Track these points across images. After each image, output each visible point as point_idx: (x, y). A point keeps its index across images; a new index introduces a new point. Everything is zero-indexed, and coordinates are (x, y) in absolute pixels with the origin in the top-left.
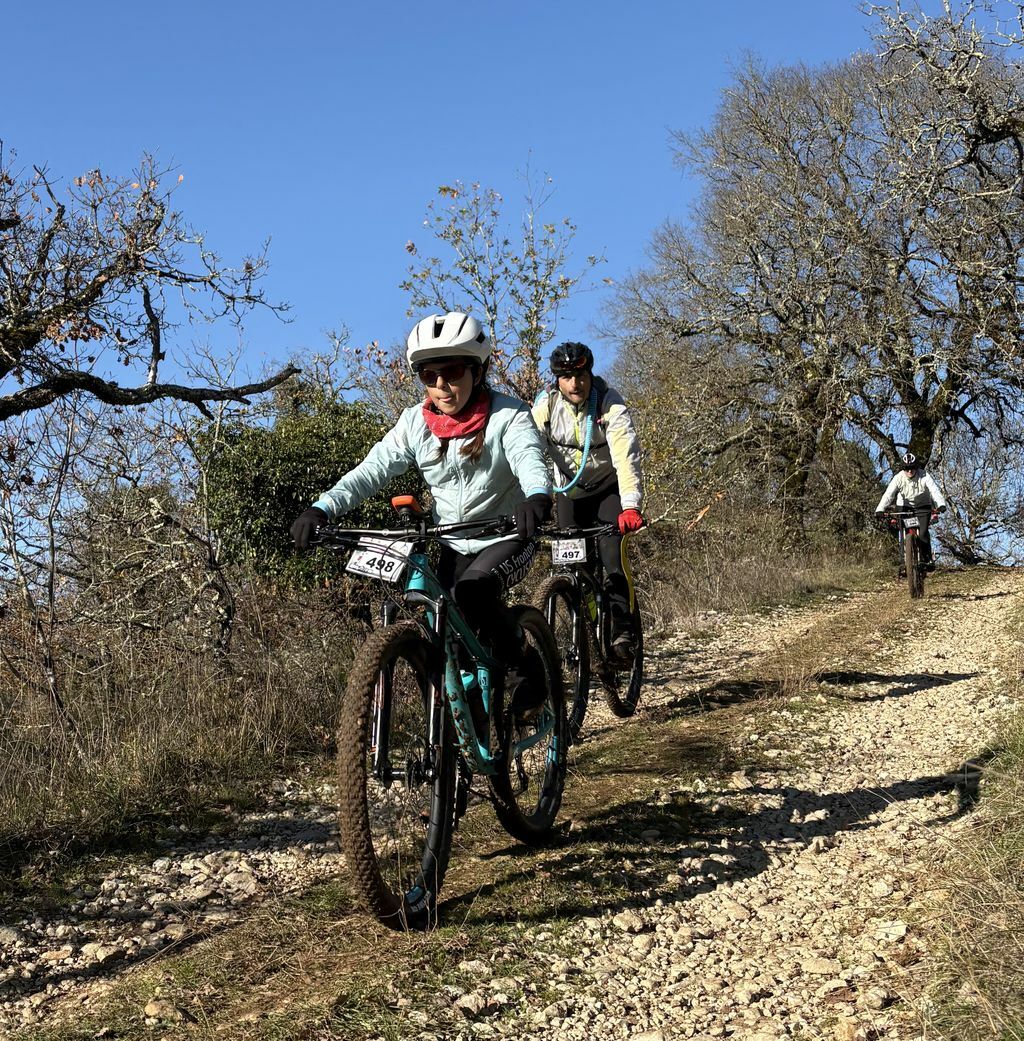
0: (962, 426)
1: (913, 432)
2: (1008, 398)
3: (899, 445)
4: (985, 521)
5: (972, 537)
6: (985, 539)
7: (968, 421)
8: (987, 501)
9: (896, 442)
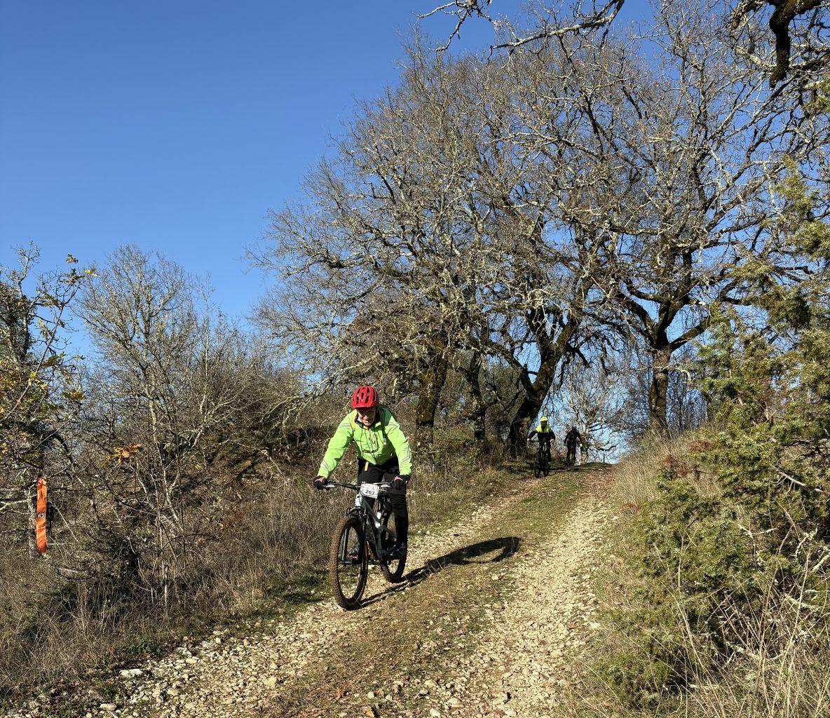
0: (578, 359)
1: (542, 363)
2: (611, 341)
3: (532, 372)
4: (595, 422)
5: (587, 432)
6: (595, 432)
7: (582, 356)
8: (597, 409)
9: (529, 370)
